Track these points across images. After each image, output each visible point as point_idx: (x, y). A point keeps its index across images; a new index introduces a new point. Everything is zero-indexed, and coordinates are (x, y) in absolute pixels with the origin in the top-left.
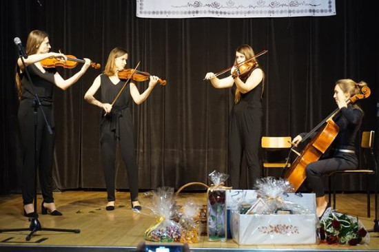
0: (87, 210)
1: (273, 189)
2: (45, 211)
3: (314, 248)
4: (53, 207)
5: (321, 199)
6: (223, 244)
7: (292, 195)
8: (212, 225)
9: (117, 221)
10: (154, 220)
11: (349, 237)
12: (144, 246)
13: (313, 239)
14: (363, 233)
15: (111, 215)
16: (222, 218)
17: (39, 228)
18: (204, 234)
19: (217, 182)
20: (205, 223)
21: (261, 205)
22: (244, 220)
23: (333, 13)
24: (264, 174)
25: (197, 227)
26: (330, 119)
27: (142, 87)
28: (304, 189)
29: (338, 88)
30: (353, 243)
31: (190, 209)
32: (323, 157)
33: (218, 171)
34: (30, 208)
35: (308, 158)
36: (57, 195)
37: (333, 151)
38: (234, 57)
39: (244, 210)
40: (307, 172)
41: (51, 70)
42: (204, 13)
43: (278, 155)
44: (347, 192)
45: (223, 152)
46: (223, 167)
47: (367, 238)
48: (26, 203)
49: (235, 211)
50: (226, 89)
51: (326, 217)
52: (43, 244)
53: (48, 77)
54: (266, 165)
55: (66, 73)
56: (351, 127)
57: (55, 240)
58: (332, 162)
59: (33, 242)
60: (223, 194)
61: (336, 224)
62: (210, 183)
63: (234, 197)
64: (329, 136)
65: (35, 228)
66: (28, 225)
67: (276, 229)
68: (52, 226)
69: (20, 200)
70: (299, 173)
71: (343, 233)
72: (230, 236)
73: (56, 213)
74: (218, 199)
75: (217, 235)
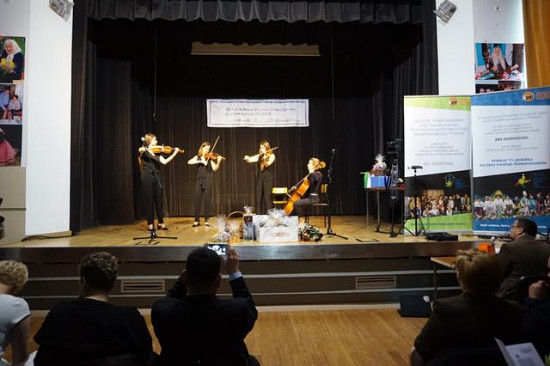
0: (181, 227)
1: (277, 214)
2: (159, 228)
3: (298, 244)
4: (163, 226)
5: (301, 219)
6: (251, 243)
7: (287, 218)
8: (246, 233)
9: (199, 232)
10: (216, 231)
11: (315, 237)
12: (207, 245)
13: (297, 239)
14: (321, 235)
15: (196, 229)
16: (251, 229)
17: (156, 237)
18: (242, 238)
19: (248, 211)
20: (242, 232)
21: (271, 223)
22: (262, 231)
23: (308, 125)
24: (273, 206)
25: (238, 235)
26: (306, 179)
27: (215, 161)
28: (293, 213)
29: (311, 161)
30: (317, 240)
31: (235, 225)
32: (302, 198)
33: (249, 205)
34: (151, 227)
35: (295, 198)
36: (166, 220)
37: (307, 195)
38: (259, 147)
39: (262, 226)
40: (294, 206)
41: (158, 154)
42: (243, 124)
43: (280, 197)
44: (316, 215)
45: (253, 196)
46: (253, 203)
47: (323, 238)
48: (149, 224)
49: (257, 226)
50: (254, 163)
51: (303, 228)
52: (158, 245)
53: (156, 158)
54: (275, 202)
55: (166, 156)
56: (316, 182)
57: (164, 243)
58: (307, 200)
59: (152, 244)
60: (251, 218)
61: (308, 232)
62: (244, 212)
63: (257, 219)
64: (305, 187)
65: (154, 237)
66: (149, 235)
67: (278, 235)
68: (163, 235)
69: (146, 223)
70: (290, 206)
71: (312, 236)
72: (255, 239)
73: (165, 229)
74: (249, 220)
75: (249, 238)
